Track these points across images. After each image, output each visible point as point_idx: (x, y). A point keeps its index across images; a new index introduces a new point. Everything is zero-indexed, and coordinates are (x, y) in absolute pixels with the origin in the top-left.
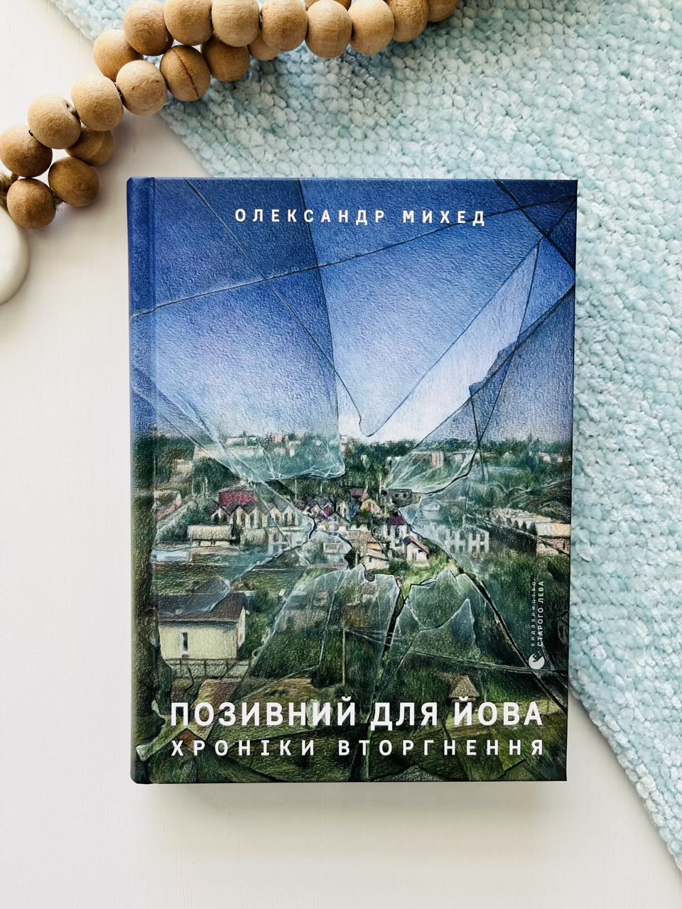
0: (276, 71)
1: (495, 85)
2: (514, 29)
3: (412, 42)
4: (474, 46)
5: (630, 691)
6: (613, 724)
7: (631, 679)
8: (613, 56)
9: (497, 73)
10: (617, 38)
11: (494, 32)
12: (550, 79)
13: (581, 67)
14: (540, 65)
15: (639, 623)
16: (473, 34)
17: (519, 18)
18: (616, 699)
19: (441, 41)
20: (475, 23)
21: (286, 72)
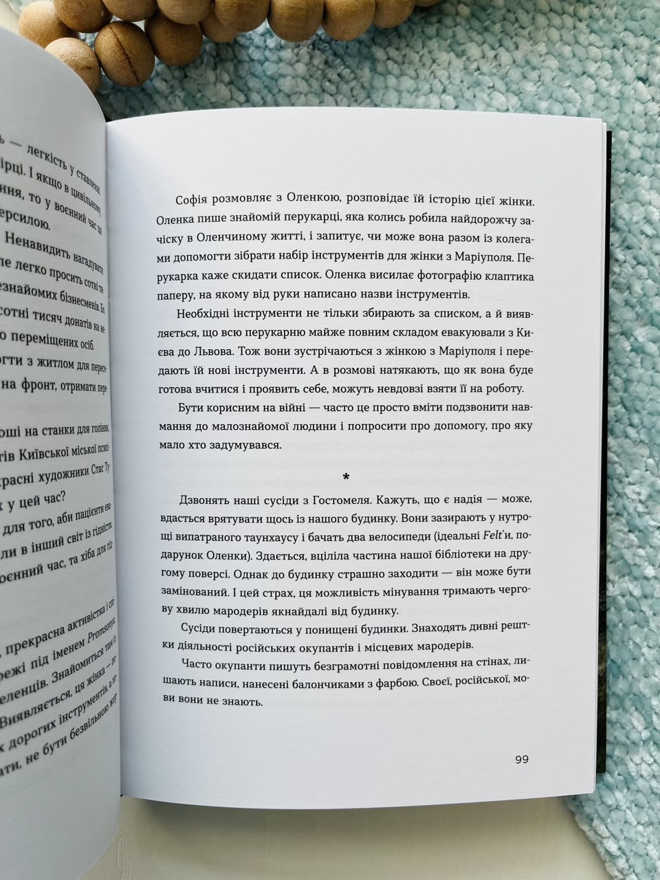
0: (235, 57)
1: (491, 85)
2: (517, 20)
3: (396, 29)
4: (470, 37)
5: (621, 791)
6: (602, 829)
7: (622, 778)
8: (630, 57)
9: (495, 71)
10: (636, 36)
11: (494, 23)
12: (555, 81)
13: (592, 68)
14: (545, 64)
15: (636, 714)
16: (469, 24)
17: (523, 8)
18: (604, 800)
19: (431, 30)
20: (471, 10)
21: (247, 59)
